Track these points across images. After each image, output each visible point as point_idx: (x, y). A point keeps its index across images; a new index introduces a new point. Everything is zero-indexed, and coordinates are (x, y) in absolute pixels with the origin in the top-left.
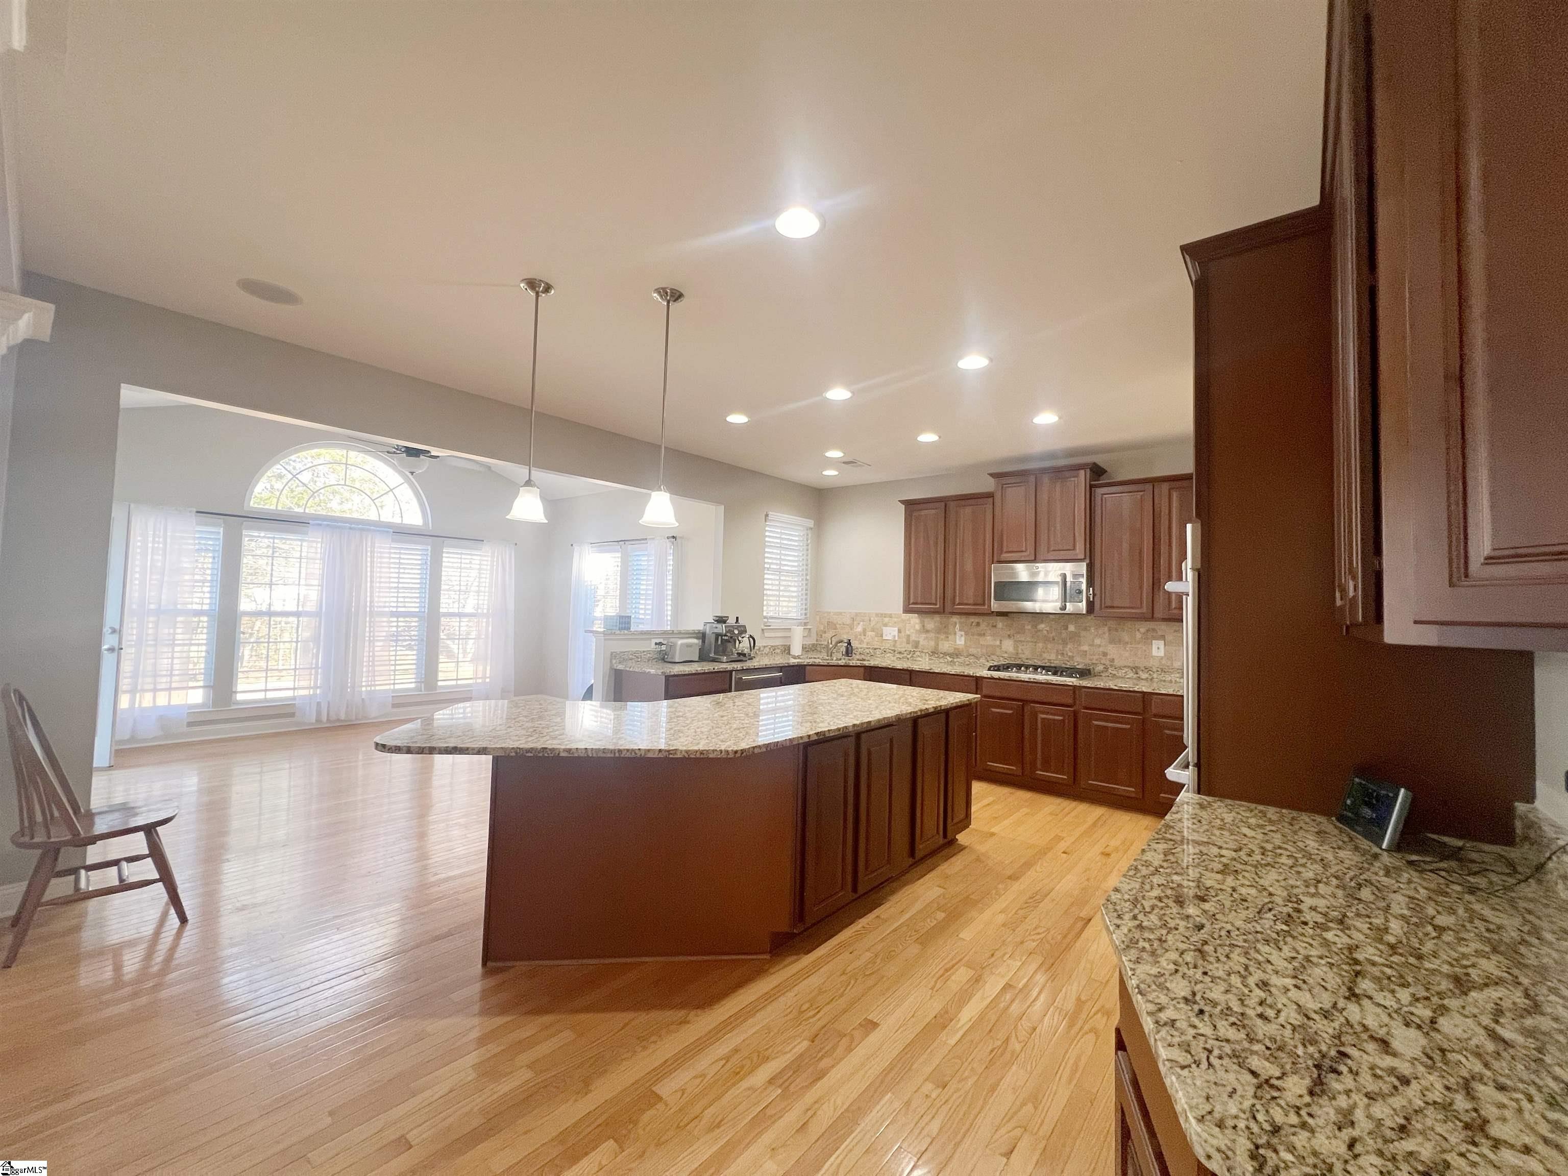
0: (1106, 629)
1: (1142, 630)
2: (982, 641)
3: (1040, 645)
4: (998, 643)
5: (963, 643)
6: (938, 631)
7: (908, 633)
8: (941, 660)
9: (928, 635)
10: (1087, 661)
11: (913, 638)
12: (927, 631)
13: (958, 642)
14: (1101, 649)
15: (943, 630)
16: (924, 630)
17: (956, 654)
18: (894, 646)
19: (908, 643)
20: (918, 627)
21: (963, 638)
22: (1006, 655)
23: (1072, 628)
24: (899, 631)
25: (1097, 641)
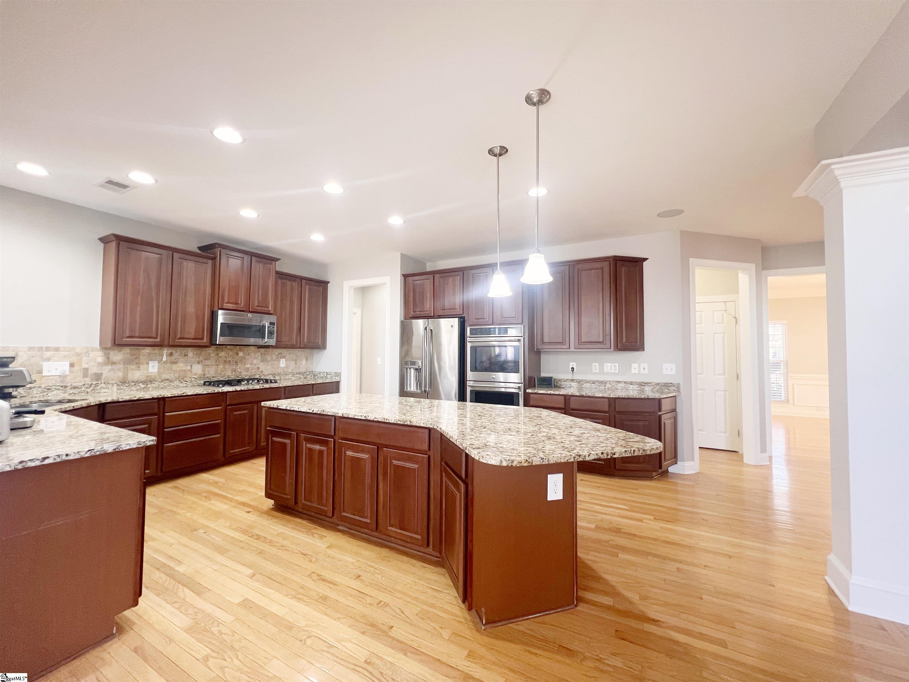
0: (260, 354)
1: (276, 354)
2: (175, 367)
3: (221, 367)
4: (189, 368)
5: (156, 370)
6: (127, 362)
7: (86, 366)
8: (132, 388)
9: (114, 367)
10: (249, 374)
11: (94, 370)
12: (114, 363)
13: (151, 370)
14: (257, 366)
15: (135, 361)
16: (108, 361)
17: (148, 381)
18: (62, 381)
19: (85, 375)
20: (100, 359)
21: (157, 367)
22: (195, 376)
23: (241, 354)
24: (72, 365)
25: (255, 361)
